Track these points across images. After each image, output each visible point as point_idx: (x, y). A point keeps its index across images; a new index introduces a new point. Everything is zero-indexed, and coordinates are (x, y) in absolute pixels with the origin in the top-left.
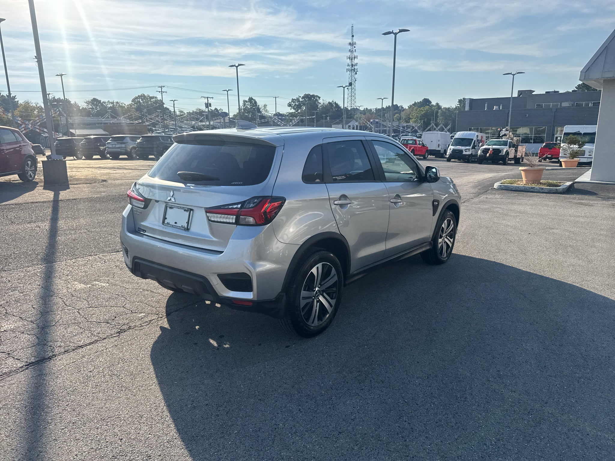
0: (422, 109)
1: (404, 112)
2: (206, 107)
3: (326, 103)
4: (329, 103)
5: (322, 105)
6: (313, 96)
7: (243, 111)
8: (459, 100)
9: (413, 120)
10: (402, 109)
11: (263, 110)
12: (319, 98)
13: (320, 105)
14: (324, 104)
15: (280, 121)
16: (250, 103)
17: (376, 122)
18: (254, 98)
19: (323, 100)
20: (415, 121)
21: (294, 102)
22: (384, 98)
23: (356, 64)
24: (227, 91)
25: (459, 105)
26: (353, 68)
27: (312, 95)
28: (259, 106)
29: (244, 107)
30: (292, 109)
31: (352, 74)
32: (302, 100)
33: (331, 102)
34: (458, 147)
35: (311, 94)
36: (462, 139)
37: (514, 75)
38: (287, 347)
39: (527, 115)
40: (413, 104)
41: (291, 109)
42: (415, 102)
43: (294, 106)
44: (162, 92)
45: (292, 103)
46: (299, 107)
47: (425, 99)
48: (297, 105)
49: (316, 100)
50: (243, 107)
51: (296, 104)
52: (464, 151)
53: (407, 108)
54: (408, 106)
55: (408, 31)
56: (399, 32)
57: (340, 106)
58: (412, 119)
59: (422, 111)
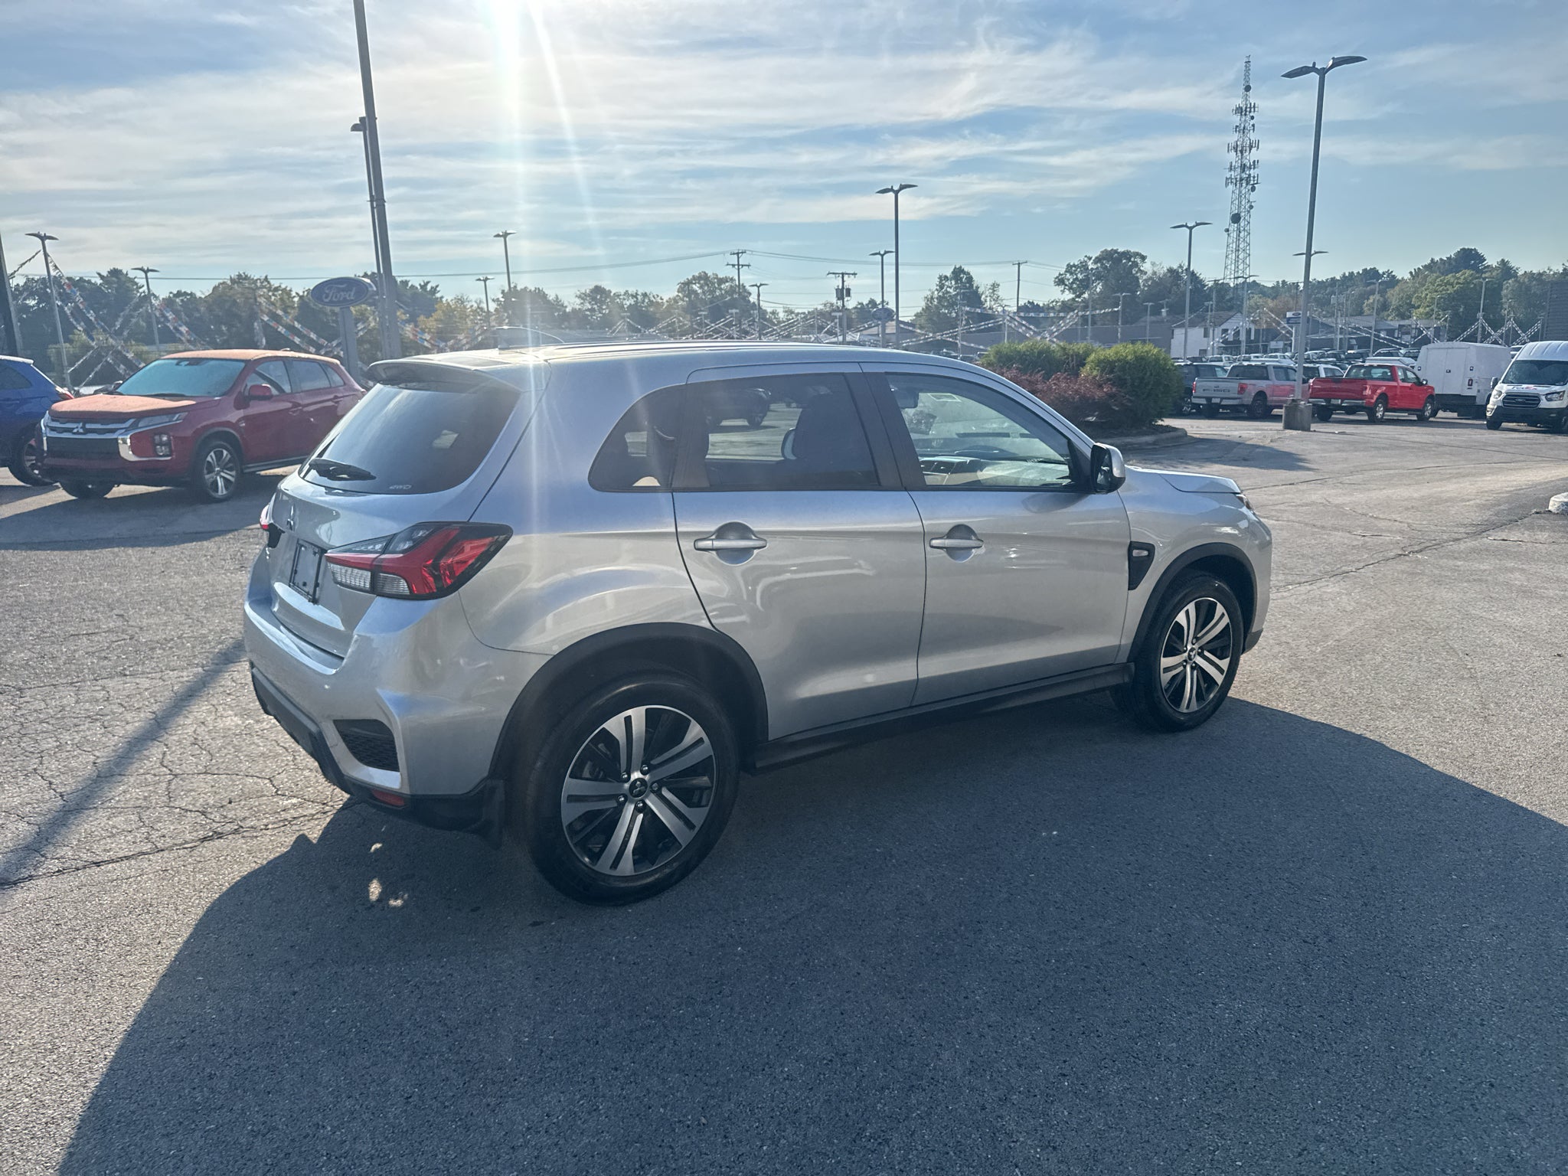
0: (1452, 280)
1: (1397, 288)
2: (839, 299)
3: (1162, 270)
4: (1171, 270)
5: (1151, 278)
6: (1127, 255)
7: (936, 302)
9: (1421, 310)
10: (1393, 281)
11: (988, 299)
12: (1143, 258)
13: (1145, 277)
14: (1154, 273)
15: (1024, 322)
16: (956, 283)
18: (966, 270)
19: (1153, 264)
20: (1427, 314)
21: (1071, 274)
23: (1255, 164)
24: (882, 256)
26: (1244, 176)
27: (1124, 253)
28: (978, 288)
29: (941, 294)
30: (1067, 292)
31: (1240, 192)
32: (1095, 267)
33: (1175, 267)
34: (1524, 386)
35: (1121, 250)
38: (535, 924)
40: (1425, 267)
41: (1063, 292)
42: (1432, 259)
43: (1072, 283)
44: (738, 265)
45: (1068, 275)
46: (1085, 285)
47: (1463, 249)
48: (1081, 281)
49: (1135, 264)
50: (936, 293)
51: (1077, 278)
53: (1407, 276)
54: (1411, 273)
55: (1362, 59)
56: (1332, 67)
57: (1201, 277)
58: (1419, 307)
59: (1452, 284)
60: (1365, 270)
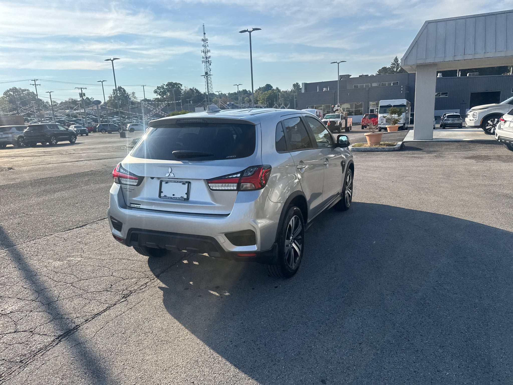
0: (267, 93)
1: (252, 95)
2: (81, 97)
3: (188, 89)
4: (190, 89)
5: (185, 92)
6: (176, 84)
7: (113, 98)
8: (293, 84)
9: (260, 101)
10: (250, 93)
11: (132, 97)
12: (181, 85)
13: (183, 91)
14: (186, 90)
15: (149, 105)
16: (120, 92)
17: (232, 104)
18: (122, 87)
19: (185, 87)
20: (262, 102)
21: (159, 89)
22: (239, 85)
23: (210, 57)
24: (102, 82)
25: (293, 89)
26: (207, 60)
27: (175, 83)
28: (127, 93)
29: (114, 95)
30: (158, 95)
31: (207, 65)
32: (166, 87)
33: (192, 88)
35: (174, 82)
37: (338, 63)
39: (349, 94)
40: (258, 89)
41: (157, 95)
42: (260, 87)
43: (160, 93)
44: (35, 85)
45: (158, 90)
46: (163, 93)
47: (267, 84)
48: (162, 92)
49: (179, 87)
50: (113, 95)
51: (161, 91)
53: (254, 92)
55: (260, 29)
56: (253, 31)
57: (200, 91)
58: (259, 101)
59: (267, 94)
60: (243, 90)
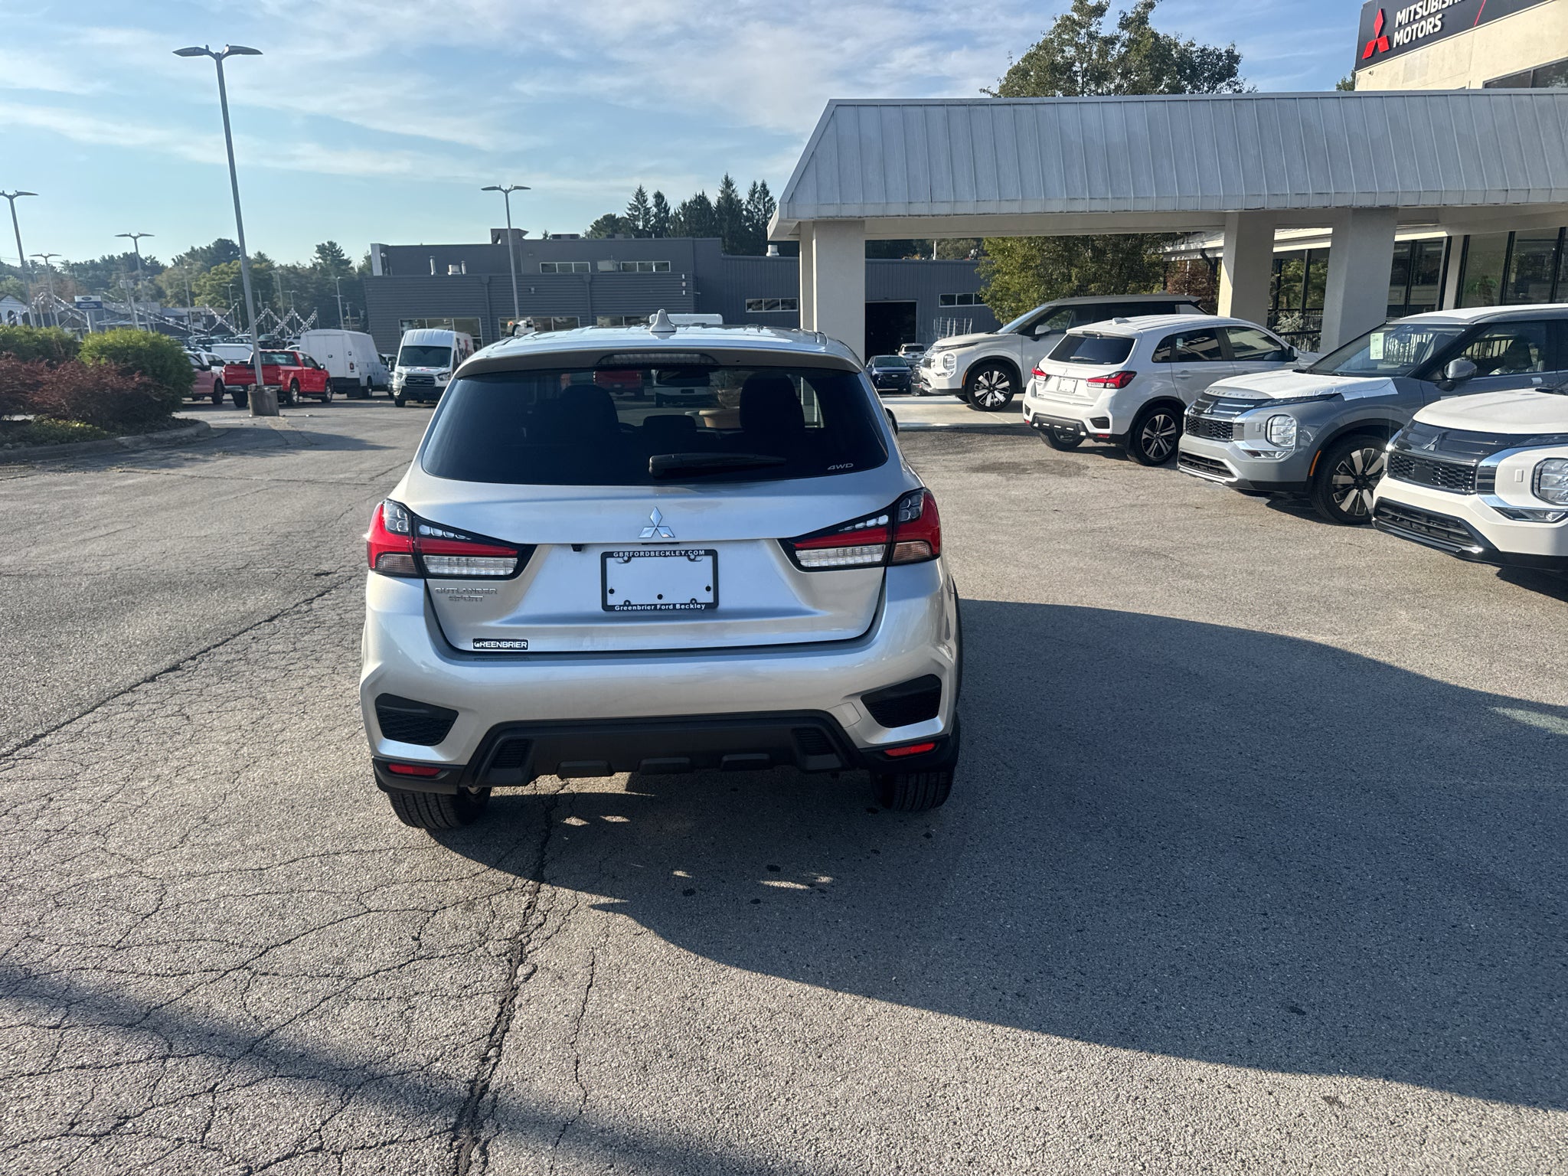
0: (226, 269)
1: (164, 274)
8: (318, 246)
10: (156, 268)
17: (95, 303)
20: (210, 301)
22: (141, 235)
25: (320, 261)
34: (419, 368)
36: (425, 350)
37: (506, 192)
39: (533, 289)
40: (187, 254)
42: (192, 248)
47: (220, 240)
52: (436, 378)
53: (170, 264)
54: (173, 260)
55: (257, 52)
56: (229, 53)
58: (200, 295)
59: (227, 273)
60: (125, 254)
